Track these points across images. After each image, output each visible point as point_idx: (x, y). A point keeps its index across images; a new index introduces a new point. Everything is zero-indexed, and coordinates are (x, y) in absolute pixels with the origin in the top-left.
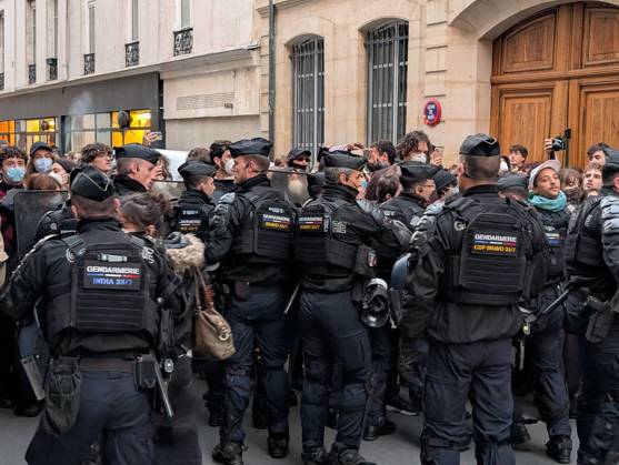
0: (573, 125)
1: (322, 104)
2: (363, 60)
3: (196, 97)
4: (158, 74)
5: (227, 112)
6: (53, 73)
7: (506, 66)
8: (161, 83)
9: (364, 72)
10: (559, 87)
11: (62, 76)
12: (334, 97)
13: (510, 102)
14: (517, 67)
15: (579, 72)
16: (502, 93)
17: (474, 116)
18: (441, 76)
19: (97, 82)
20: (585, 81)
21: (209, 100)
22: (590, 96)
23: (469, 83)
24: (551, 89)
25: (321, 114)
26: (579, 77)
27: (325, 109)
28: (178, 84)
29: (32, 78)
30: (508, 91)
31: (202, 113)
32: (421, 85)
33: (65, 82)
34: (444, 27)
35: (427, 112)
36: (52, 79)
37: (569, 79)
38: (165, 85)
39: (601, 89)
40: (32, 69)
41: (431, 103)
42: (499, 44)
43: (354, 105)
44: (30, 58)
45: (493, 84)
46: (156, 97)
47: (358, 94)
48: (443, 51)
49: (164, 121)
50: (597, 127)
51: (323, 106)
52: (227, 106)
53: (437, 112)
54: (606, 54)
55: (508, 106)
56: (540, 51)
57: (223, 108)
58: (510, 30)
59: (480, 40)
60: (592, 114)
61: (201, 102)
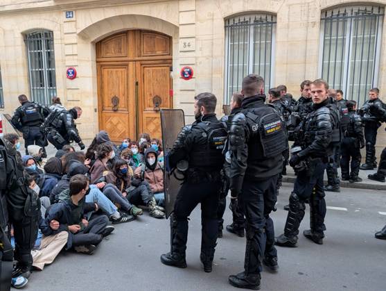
0: (139, 80)
2: (24, 48)
7: (103, 54)
9: (25, 53)
10: (131, 64)
13: (106, 70)
14: (108, 55)
15: (140, 58)
16: (102, 66)
17: (91, 75)
18: (75, 57)
20: (144, 62)
22: (146, 68)
23: (88, 61)
24: (127, 65)
26: (140, 61)
30: (104, 65)
32: (64, 61)
34: (75, 35)
35: (68, 73)
37: (135, 61)
39: (150, 65)
41: (71, 69)
42: (99, 45)
45: (97, 62)
48: (75, 46)
50: (150, 81)
53: (74, 73)
54: (152, 52)
55: (105, 72)
56: (121, 49)
58: (104, 39)
59: (92, 42)
60: (147, 76)
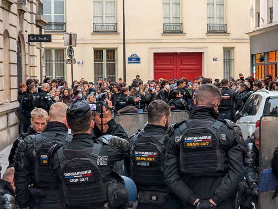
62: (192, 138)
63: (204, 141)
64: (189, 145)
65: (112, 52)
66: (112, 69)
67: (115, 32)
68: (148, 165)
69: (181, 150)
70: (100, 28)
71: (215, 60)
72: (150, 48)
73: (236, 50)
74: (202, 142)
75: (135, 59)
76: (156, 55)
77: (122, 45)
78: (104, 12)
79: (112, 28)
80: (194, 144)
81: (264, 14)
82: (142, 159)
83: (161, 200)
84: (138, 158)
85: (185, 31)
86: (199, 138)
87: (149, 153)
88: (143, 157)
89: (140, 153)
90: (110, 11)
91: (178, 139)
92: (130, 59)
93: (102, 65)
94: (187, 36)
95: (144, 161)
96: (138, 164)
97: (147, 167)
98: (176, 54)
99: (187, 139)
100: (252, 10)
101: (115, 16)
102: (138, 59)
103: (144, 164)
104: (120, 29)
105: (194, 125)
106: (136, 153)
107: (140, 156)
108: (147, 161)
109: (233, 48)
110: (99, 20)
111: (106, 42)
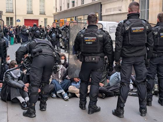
1: (148, 8)
3: (111, 9)
4: (100, 3)
5: (119, 12)
6: (73, 5)
8: (101, 5)
11: (76, 6)
12: (152, 5)
19: (81, 8)
21: (114, 9)
25: (148, 11)
27: (149, 9)
28: (106, 5)
29: (68, 7)
31: (112, 13)
33: (77, 7)
36: (73, 7)
38: (102, 6)
40: (68, 4)
43: (158, 7)
44: (68, 1)
46: (100, 9)
47: (160, 4)
49: (102, 16)
51: (149, 8)
52: (119, 10)
57: (118, 11)
61: (112, 10)
62: (135, 28)
63: (140, 29)
64: (134, 31)
65: (12, 18)
66: (12, 23)
67: (13, 12)
68: (92, 43)
69: (129, 33)
70: (8, 11)
71: (42, 22)
72: (23, 18)
73: (48, 19)
74: (140, 30)
75: (19, 21)
76: (25, 20)
77: (15, 16)
78: (9, 6)
79: (12, 11)
80: (136, 31)
81: (58, 8)
82: (88, 40)
83: (97, 60)
84: (86, 40)
85: (33, 13)
86: (138, 28)
87: (92, 38)
88: (89, 40)
89: (87, 38)
90: (11, 6)
91: (127, 28)
92: (17, 20)
93: (9, 22)
94: (34, 15)
95: (89, 42)
96: (87, 43)
97: (91, 44)
98: (31, 19)
99: (133, 28)
100: (54, 7)
101: (13, 8)
102: (20, 21)
103: (90, 43)
104: (14, 11)
105: (134, 22)
106: (85, 38)
107: (88, 39)
108: (91, 42)
109: (47, 19)
110: (8, 9)
111: (10, 15)
